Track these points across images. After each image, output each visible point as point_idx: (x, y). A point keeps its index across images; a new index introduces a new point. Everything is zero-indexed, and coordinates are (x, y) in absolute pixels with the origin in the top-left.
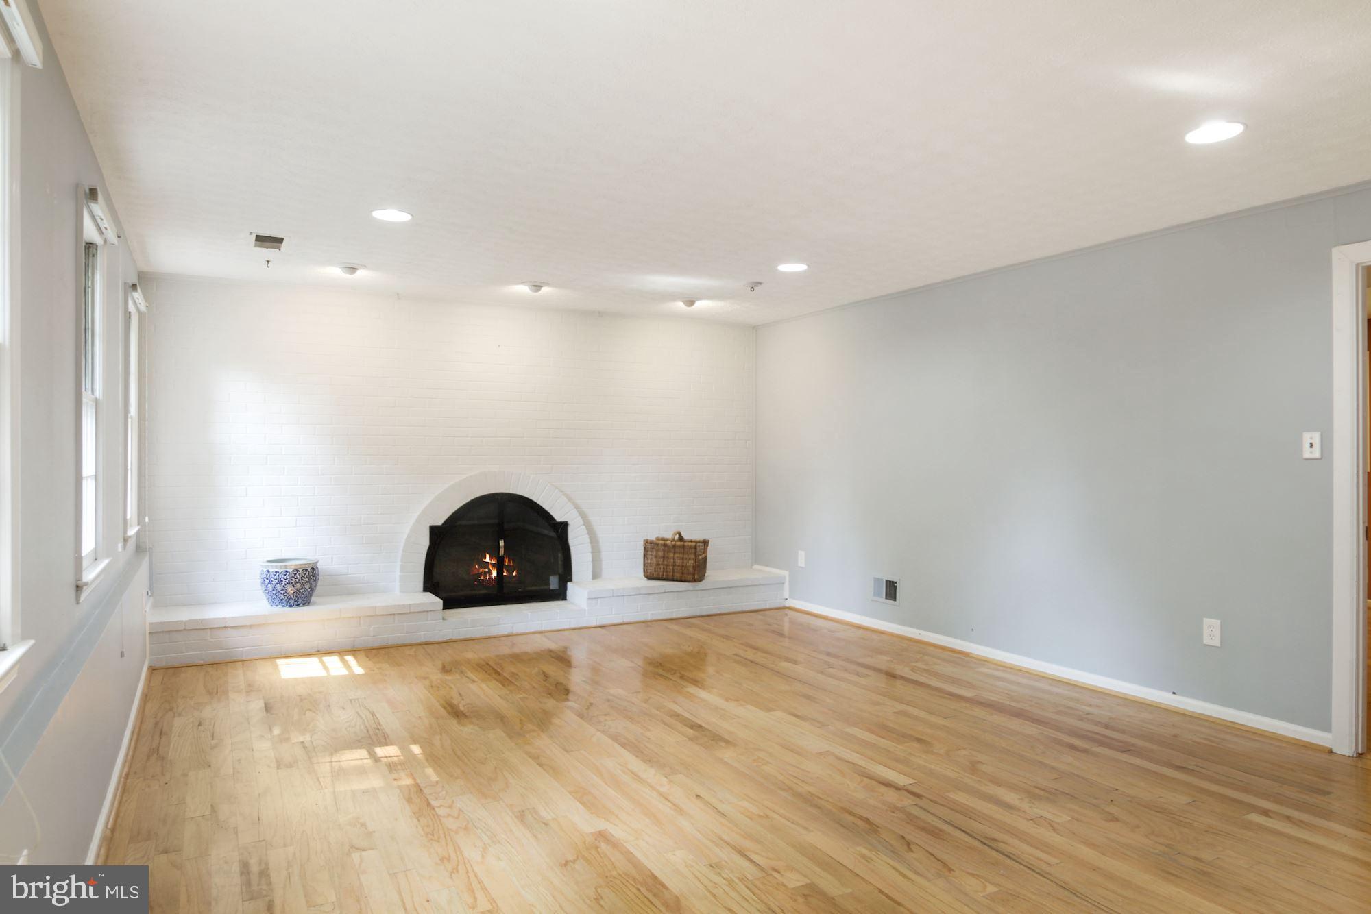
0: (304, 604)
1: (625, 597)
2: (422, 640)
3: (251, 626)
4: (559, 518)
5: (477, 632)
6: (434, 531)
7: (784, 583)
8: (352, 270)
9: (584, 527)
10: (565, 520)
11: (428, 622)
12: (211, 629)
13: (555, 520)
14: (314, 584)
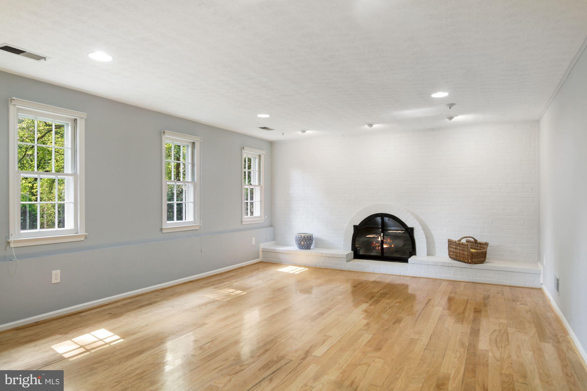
0: (308, 249)
1: (429, 266)
2: (339, 268)
3: (287, 254)
4: (409, 225)
5: (359, 269)
6: (355, 227)
7: (540, 274)
8: (304, 131)
9: (422, 230)
10: (413, 227)
11: (341, 262)
12: (277, 252)
13: (407, 227)
14: (311, 242)
